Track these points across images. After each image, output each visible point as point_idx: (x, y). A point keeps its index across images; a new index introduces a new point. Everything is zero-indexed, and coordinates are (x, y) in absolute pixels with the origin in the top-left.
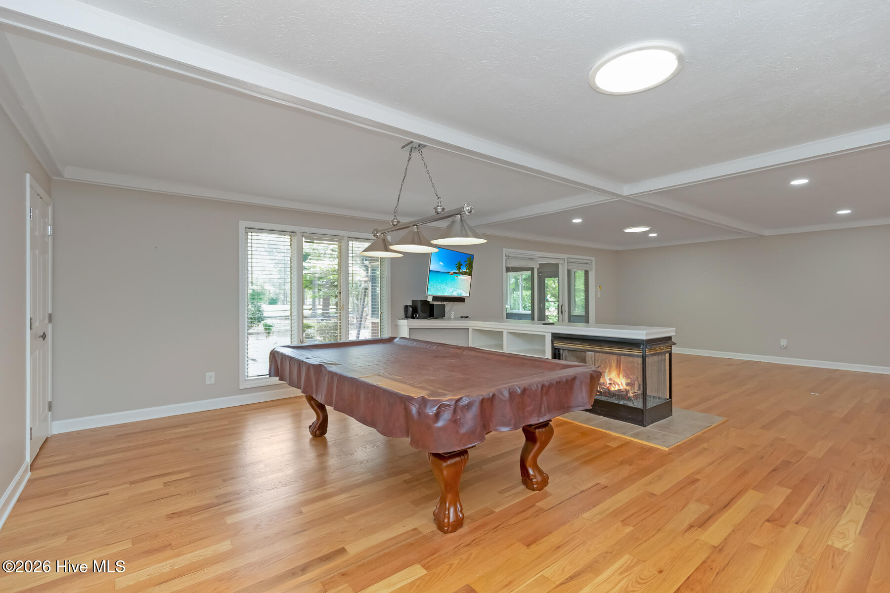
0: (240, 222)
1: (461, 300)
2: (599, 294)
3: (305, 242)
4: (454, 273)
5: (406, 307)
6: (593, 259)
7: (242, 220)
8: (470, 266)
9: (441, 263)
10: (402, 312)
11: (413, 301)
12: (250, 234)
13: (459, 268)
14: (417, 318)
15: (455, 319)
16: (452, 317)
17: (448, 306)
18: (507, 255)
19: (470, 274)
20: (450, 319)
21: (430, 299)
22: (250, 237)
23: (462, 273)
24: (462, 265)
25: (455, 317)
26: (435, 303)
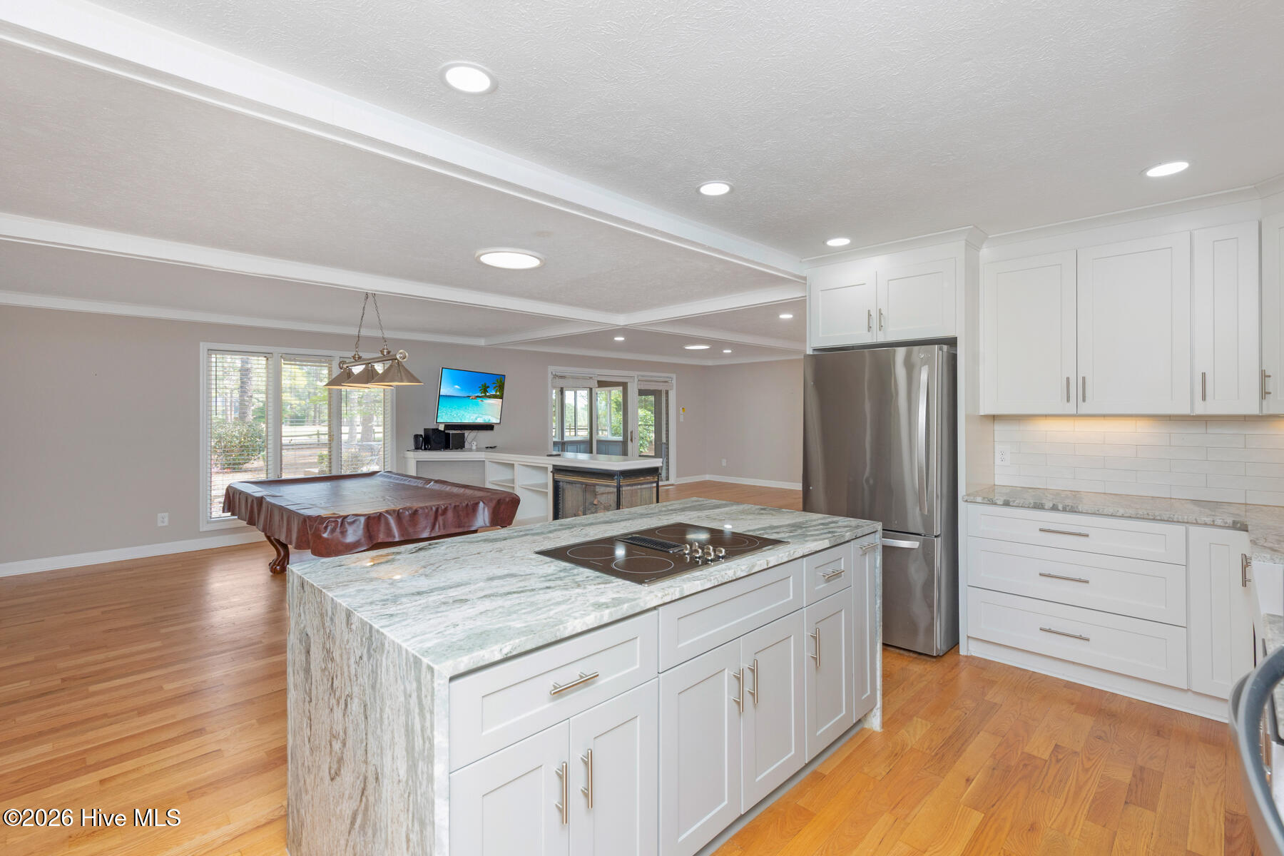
0: (201, 344)
1: (488, 427)
2: (682, 417)
3: (284, 364)
4: (478, 397)
5: (416, 437)
6: (674, 376)
7: (204, 341)
8: (501, 387)
9: (457, 386)
10: (411, 444)
11: (425, 429)
12: (214, 356)
13: (485, 391)
14: (429, 450)
15: (478, 450)
16: (474, 448)
17: (469, 435)
18: (554, 373)
19: (502, 398)
20: (470, 450)
21: (442, 428)
22: (214, 360)
23: (490, 397)
24: (488, 387)
25: (477, 448)
26: (451, 432)
